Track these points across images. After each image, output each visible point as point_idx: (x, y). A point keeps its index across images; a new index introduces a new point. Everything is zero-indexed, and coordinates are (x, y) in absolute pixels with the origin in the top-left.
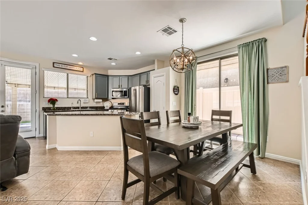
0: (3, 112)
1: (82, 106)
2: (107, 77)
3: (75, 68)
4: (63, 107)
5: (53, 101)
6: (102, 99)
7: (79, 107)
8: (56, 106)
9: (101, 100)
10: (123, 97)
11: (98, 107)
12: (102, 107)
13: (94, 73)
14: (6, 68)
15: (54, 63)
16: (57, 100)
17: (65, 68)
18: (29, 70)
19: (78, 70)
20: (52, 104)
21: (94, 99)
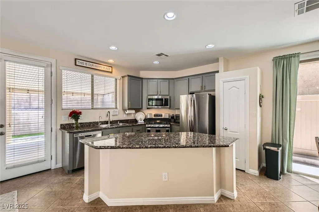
0: (3, 134)
1: (111, 120)
2: (141, 80)
3: (102, 68)
4: (87, 123)
5: (75, 114)
6: (135, 110)
7: (108, 121)
8: (79, 121)
9: (133, 111)
10: (163, 107)
11: (129, 120)
12: (134, 119)
13: (126, 74)
14: (7, 65)
15: (76, 59)
16: (80, 113)
17: (90, 67)
18: (42, 68)
19: (106, 70)
20: (75, 119)
21: (124, 110)
